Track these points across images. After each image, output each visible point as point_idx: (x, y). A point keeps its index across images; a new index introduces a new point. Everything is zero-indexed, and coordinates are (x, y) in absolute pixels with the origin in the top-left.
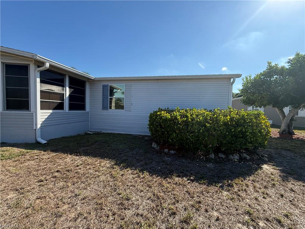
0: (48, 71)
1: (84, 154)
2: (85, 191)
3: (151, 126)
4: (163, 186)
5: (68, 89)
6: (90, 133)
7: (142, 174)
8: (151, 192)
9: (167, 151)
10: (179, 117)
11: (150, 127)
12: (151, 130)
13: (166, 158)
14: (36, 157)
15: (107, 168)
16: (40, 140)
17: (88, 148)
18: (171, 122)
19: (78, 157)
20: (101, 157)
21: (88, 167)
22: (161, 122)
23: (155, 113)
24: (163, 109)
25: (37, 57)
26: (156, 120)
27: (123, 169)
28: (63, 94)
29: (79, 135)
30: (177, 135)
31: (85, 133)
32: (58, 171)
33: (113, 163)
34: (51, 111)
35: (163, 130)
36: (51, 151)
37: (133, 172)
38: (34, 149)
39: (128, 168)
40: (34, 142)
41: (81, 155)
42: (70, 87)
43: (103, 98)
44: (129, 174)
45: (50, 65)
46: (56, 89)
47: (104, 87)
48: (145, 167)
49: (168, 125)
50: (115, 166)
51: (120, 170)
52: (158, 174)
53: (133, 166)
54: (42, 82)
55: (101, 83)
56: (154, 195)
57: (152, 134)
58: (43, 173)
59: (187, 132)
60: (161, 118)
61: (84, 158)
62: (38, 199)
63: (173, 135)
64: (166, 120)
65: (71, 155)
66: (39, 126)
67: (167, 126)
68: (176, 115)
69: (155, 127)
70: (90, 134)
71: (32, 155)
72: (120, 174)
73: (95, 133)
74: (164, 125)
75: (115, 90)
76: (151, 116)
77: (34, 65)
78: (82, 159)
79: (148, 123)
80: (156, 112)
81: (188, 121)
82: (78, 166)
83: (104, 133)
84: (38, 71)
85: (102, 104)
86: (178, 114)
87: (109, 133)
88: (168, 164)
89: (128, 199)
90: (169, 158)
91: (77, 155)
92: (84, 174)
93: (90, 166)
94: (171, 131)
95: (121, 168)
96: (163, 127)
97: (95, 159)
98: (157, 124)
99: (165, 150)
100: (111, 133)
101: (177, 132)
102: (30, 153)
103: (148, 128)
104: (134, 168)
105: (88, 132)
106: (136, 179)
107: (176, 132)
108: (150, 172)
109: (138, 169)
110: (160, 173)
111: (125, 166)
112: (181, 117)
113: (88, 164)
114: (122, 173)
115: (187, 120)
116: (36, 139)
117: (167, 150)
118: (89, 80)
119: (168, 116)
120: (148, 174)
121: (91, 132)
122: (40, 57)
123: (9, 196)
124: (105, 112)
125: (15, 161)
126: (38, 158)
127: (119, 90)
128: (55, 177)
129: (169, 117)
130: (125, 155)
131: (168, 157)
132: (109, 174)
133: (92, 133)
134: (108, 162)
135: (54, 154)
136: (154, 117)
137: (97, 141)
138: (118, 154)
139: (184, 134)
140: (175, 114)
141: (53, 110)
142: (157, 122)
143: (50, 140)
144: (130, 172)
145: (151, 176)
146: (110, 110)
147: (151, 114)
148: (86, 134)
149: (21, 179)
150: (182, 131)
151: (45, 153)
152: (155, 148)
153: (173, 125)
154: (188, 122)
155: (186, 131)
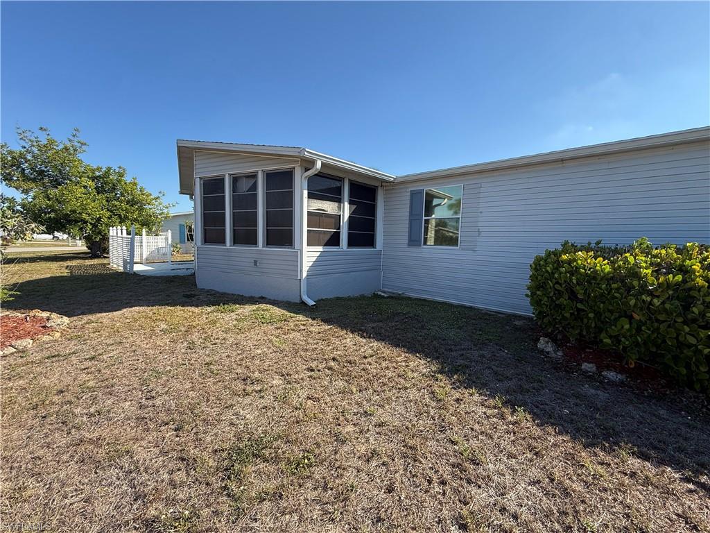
0: (319, 175)
1: (375, 336)
2: (381, 410)
3: (538, 293)
4: (583, 465)
5: (347, 205)
6: (383, 294)
7: (512, 414)
8: (541, 469)
9: (591, 368)
10: (649, 271)
11: (533, 294)
12: (536, 302)
13: (588, 390)
14: (302, 327)
15: (423, 375)
16: (305, 298)
17: (381, 324)
18: (615, 286)
19: (365, 340)
20: (408, 349)
21: (384, 365)
22: (575, 281)
23: (552, 256)
24: (579, 245)
25: (306, 153)
26: (556, 275)
27: (459, 388)
28: (340, 216)
29: (363, 297)
30: (635, 325)
31: (374, 293)
32: (334, 359)
33: (434, 369)
34: (320, 249)
35: (580, 306)
36: (322, 320)
37: (485, 400)
38: (298, 314)
39: (472, 389)
40: (298, 301)
41: (369, 337)
42: (351, 203)
43: (411, 221)
44: (475, 404)
45: (323, 164)
46: (329, 207)
47: (414, 195)
48: (520, 397)
49: (602, 295)
50: (439, 376)
51: (453, 388)
52: (560, 427)
53: (484, 385)
54: (311, 196)
55: (408, 188)
56: (552, 480)
57: (541, 315)
58: (313, 357)
59: (685, 323)
60: (575, 271)
61: (375, 344)
62: (310, 399)
63: (619, 327)
64: (594, 278)
65: (352, 333)
66: (305, 274)
67: (595, 297)
68: (636, 264)
69: (552, 294)
70: (383, 297)
71: (298, 323)
72: (452, 396)
73: (392, 295)
74: (585, 293)
75: (435, 202)
76: (538, 265)
77: (300, 168)
78: (371, 345)
79: (528, 282)
80: (557, 254)
81: (688, 285)
82: (365, 357)
83: (410, 299)
84: (306, 177)
85: (407, 234)
86: (646, 262)
87: (420, 300)
88: (598, 409)
89: (475, 462)
90: (599, 392)
91: (362, 336)
92: (377, 377)
93: (387, 362)
94: (611, 312)
95: (454, 383)
96: (580, 296)
97: (396, 351)
98: (557, 286)
99: (586, 364)
100: (425, 300)
101: (635, 316)
102: (294, 319)
103: (527, 295)
104: (488, 393)
105: (379, 293)
106: (495, 420)
107: (631, 318)
108: (535, 416)
109: (498, 396)
110: (570, 427)
111: (464, 382)
112: (657, 273)
113: (384, 357)
114: (458, 395)
115: (684, 281)
116: (300, 296)
117: (591, 365)
118: (384, 184)
119: (604, 266)
120: (529, 417)
121: (384, 292)
122: (309, 152)
123: (274, 382)
124: (414, 252)
125: (278, 328)
126: (304, 330)
127: (446, 200)
128: (330, 368)
129: (608, 269)
130: (463, 355)
131: (597, 388)
132: (428, 390)
133: (386, 296)
134: (423, 362)
135: (327, 327)
136: (548, 268)
137: (398, 314)
138: (445, 350)
139: (669, 326)
140: (631, 259)
141: (325, 246)
142: (557, 283)
143: (319, 300)
144: (477, 398)
145: (538, 425)
146: (425, 246)
147: (538, 259)
148: (376, 296)
149: (286, 358)
150: (662, 317)
151: (313, 322)
152: (548, 353)
153: (621, 294)
154: (690, 289)
155: (680, 320)
